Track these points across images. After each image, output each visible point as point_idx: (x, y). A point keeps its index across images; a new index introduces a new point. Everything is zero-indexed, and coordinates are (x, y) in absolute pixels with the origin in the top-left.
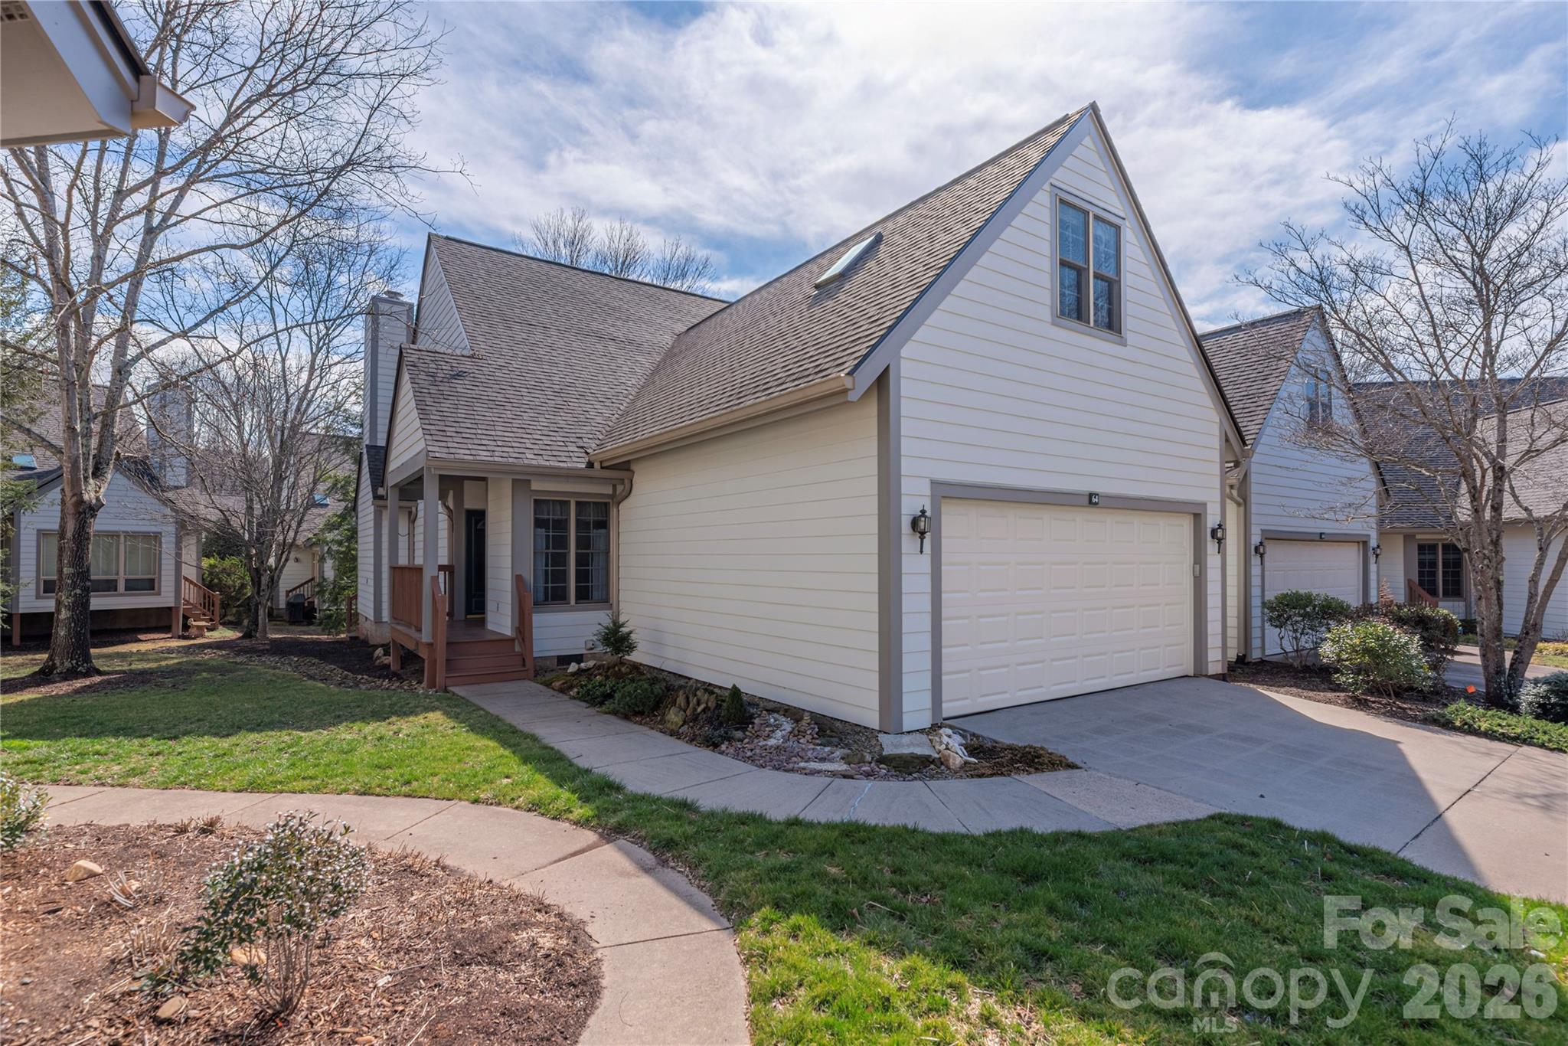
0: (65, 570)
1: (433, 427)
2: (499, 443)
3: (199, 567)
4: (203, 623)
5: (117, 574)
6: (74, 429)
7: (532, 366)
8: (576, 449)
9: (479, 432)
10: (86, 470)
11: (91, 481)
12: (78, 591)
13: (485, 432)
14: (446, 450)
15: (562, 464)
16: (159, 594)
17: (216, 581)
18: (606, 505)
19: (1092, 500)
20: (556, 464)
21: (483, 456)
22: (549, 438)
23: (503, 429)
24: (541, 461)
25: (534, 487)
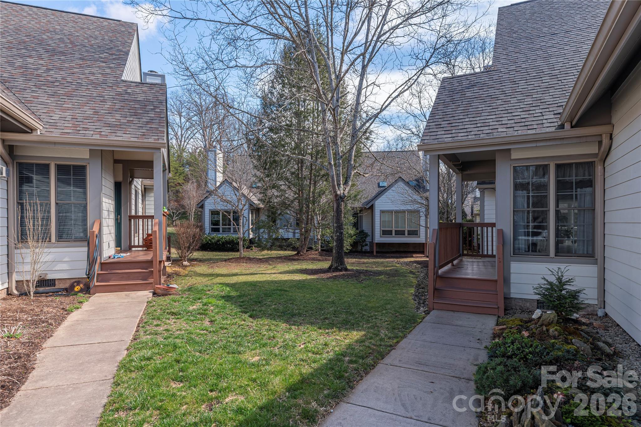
2: (479, 125)
5: (405, 228)
8: (553, 116)
9: (467, 120)
11: (342, 186)
12: (338, 234)
13: (471, 119)
14: (434, 137)
16: (418, 237)
18: (593, 164)
20: (525, 133)
21: (461, 136)
22: (528, 113)
23: (488, 114)
24: (511, 132)
25: (513, 157)
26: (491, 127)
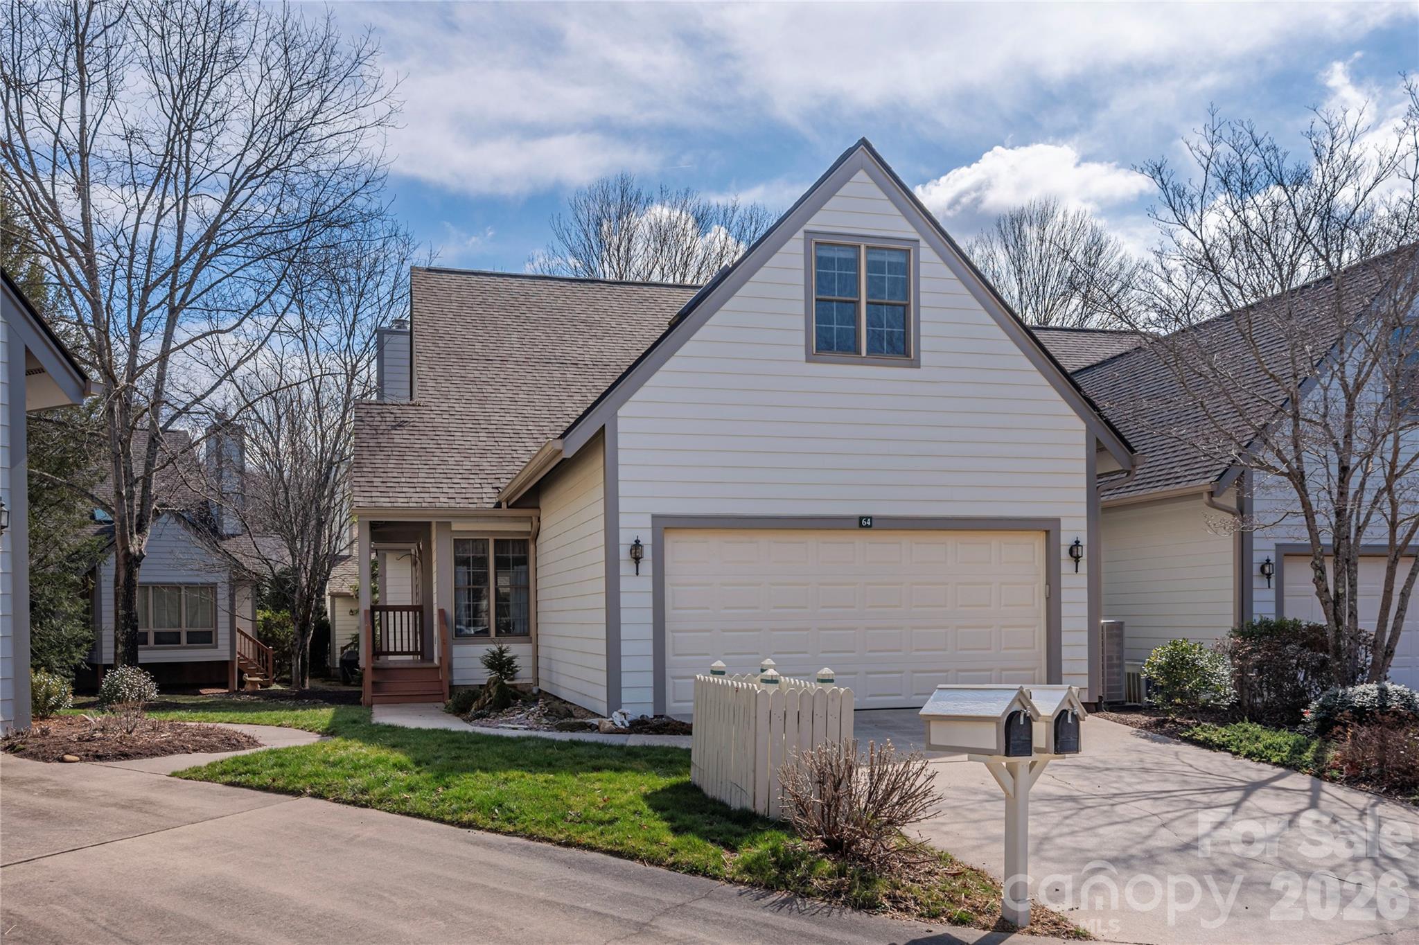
0: (120, 612)
1: (363, 479)
2: (418, 490)
3: (254, 621)
4: (258, 679)
5: (180, 626)
6: (121, 494)
7: (474, 407)
8: (491, 490)
9: (403, 480)
10: (131, 527)
11: (136, 536)
12: (129, 630)
13: (408, 480)
14: (369, 500)
15: (471, 506)
16: (216, 647)
17: (270, 635)
18: (526, 541)
19: (864, 523)
20: (466, 505)
21: (401, 503)
22: (467, 481)
23: (426, 475)
24: (452, 503)
25: (454, 528)
26: (432, 495)
